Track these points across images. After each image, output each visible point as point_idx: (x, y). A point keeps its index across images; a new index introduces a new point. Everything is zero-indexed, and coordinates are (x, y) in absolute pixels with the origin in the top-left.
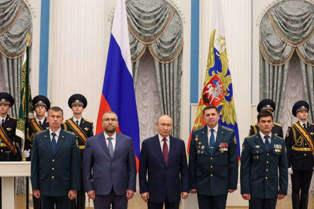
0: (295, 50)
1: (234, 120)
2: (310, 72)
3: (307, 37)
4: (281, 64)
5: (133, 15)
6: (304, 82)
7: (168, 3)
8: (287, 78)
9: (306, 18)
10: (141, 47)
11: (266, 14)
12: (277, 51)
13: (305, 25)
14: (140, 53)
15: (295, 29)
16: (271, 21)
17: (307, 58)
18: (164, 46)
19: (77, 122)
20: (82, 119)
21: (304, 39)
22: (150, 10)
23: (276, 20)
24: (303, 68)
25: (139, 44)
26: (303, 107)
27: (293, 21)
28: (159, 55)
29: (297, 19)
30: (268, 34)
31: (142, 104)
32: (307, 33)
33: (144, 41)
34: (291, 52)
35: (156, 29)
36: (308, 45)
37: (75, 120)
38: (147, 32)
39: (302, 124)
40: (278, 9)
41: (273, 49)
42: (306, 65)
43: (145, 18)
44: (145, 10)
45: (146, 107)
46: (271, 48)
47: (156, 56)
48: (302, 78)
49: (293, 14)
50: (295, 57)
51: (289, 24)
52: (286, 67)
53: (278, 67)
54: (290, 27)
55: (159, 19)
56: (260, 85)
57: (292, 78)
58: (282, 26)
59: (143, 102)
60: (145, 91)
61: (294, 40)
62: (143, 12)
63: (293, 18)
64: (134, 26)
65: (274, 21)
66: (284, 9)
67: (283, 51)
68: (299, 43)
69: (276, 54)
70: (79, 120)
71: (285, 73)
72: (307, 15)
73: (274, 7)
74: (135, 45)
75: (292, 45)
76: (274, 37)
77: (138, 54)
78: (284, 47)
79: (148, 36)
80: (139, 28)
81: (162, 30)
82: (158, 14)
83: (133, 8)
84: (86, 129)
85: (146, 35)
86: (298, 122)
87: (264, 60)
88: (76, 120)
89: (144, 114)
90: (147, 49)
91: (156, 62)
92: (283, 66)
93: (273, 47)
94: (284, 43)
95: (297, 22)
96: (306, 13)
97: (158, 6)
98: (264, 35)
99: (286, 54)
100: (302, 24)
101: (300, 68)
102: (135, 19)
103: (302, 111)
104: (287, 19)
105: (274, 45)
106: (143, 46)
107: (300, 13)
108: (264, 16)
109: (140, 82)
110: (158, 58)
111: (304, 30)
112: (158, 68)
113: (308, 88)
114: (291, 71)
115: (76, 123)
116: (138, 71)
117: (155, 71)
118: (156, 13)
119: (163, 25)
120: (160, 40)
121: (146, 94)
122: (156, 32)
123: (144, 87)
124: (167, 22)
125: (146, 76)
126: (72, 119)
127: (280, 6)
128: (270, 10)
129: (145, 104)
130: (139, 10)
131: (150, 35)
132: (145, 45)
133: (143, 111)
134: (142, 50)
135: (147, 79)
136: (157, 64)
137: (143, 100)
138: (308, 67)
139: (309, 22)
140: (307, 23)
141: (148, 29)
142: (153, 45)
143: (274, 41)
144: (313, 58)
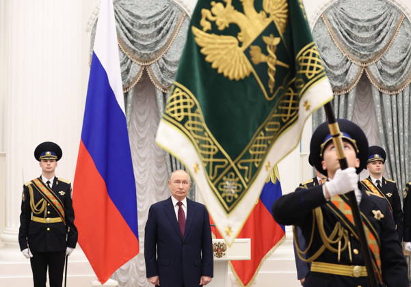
0: (364, 71)
1: (275, 176)
2: (387, 103)
3: (382, 51)
4: (344, 92)
5: (123, 22)
6: (379, 118)
7: (175, 4)
8: (353, 113)
9: (380, 23)
10: (136, 70)
11: (321, 18)
12: (338, 73)
13: (379, 34)
14: (135, 79)
15: (364, 40)
16: (328, 28)
17: (382, 82)
18: (169, 68)
19: (48, 182)
20: (56, 179)
21: (377, 54)
22: (148, 15)
23: (336, 27)
24: (377, 97)
25: (132, 66)
26: (377, 156)
27: (360, 28)
28: (163, 81)
29: (366, 24)
30: (324, 49)
31: (138, 154)
32: (382, 45)
33: (140, 61)
34: (358, 74)
35: (157, 42)
36: (384, 63)
37: (45, 180)
38: (145, 47)
39: (374, 180)
40: (338, 11)
41: (331, 70)
42: (381, 94)
43: (141, 27)
44: (141, 15)
45: (145, 159)
46: (328, 69)
47: (158, 83)
48: (375, 113)
49: (360, 18)
50: (364, 82)
51: (354, 32)
52: (351, 97)
53: (339, 96)
54: (356, 38)
55: (162, 29)
56: (313, 123)
57: (360, 112)
58: (344, 36)
59: (138, 151)
60: (142, 136)
61: (362, 56)
62: (138, 17)
63: (361, 24)
64: (125, 39)
65: (333, 28)
66: (347, 10)
67: (346, 72)
68: (370, 61)
69: (336, 78)
70: (52, 181)
71: (350, 105)
72: (381, 18)
73: (332, 7)
74: (126, 68)
75: (359, 64)
76: (333, 52)
77: (131, 81)
78: (347, 67)
79: (147, 54)
80: (132, 42)
81: (166, 45)
82: (161, 20)
83: (123, 12)
84: (62, 193)
85: (143, 52)
86: (369, 177)
88: (47, 180)
89: (141, 170)
90: (145, 73)
91: (158, 91)
92: (347, 95)
93: (331, 67)
94: (347, 61)
95: (367, 29)
96: (380, 16)
97: (160, 8)
99: (351, 78)
100: (373, 33)
101: (371, 97)
102: (127, 28)
103: (374, 162)
104: (352, 26)
105: (334, 64)
106: (138, 68)
107: (371, 16)
108: (318, 22)
109: (135, 123)
110: (161, 86)
111: (378, 41)
112: (161, 101)
113: (385, 128)
114: (359, 101)
115: (47, 185)
116: (132, 106)
117: (157, 105)
118: (157, 18)
119: (168, 36)
120: (164, 59)
121: (143, 139)
122: (158, 48)
123: (141, 130)
124: (174, 31)
125: (144, 113)
126: (40, 179)
127: (342, 5)
128: (326, 12)
129: (142, 155)
130: (132, 14)
131: (148, 52)
132: (142, 66)
133: (139, 165)
134: (138, 75)
135: (145, 117)
136: (160, 95)
137: (139, 148)
138: (383, 96)
139: (385, 30)
140: (381, 31)
141: (146, 43)
142: (153, 67)
143: (333, 58)
144: (391, 83)
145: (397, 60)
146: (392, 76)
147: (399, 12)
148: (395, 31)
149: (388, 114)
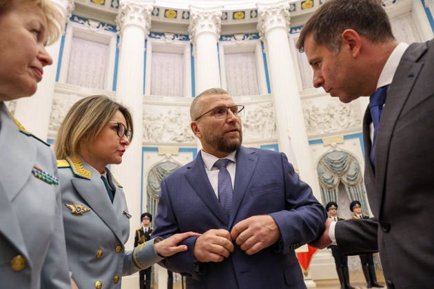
0: (340, 180)
2: (352, 192)
4: (333, 189)
9: (344, 160)
11: (319, 162)
12: (330, 181)
15: (338, 168)
16: (323, 165)
17: (349, 183)
21: (345, 172)
23: (326, 164)
24: (347, 190)
26: (357, 205)
30: (323, 173)
32: (346, 169)
34: (338, 182)
36: (348, 176)
39: (358, 216)
40: (325, 160)
42: (349, 188)
46: (326, 181)
49: (335, 160)
50: (341, 185)
51: (334, 165)
52: (337, 191)
53: (332, 191)
54: (335, 167)
61: (339, 174)
63: (336, 162)
66: (330, 158)
67: (333, 181)
68: (342, 175)
69: (329, 184)
71: (337, 194)
73: (323, 157)
75: (338, 177)
76: (326, 174)
78: (333, 179)
86: (356, 215)
87: (323, 189)
92: (335, 191)
94: (333, 177)
95: (338, 163)
96: (343, 158)
98: (320, 174)
99: (335, 183)
100: (341, 165)
101: (345, 190)
104: (332, 163)
105: (327, 179)
107: (340, 158)
108: (318, 164)
111: (344, 168)
114: (340, 193)
128: (321, 159)
139: (346, 163)
140: (344, 164)
143: (327, 176)
144: (352, 183)
145: (353, 173)
146: (352, 180)
147: (351, 155)
148: (350, 163)
149: (354, 196)
